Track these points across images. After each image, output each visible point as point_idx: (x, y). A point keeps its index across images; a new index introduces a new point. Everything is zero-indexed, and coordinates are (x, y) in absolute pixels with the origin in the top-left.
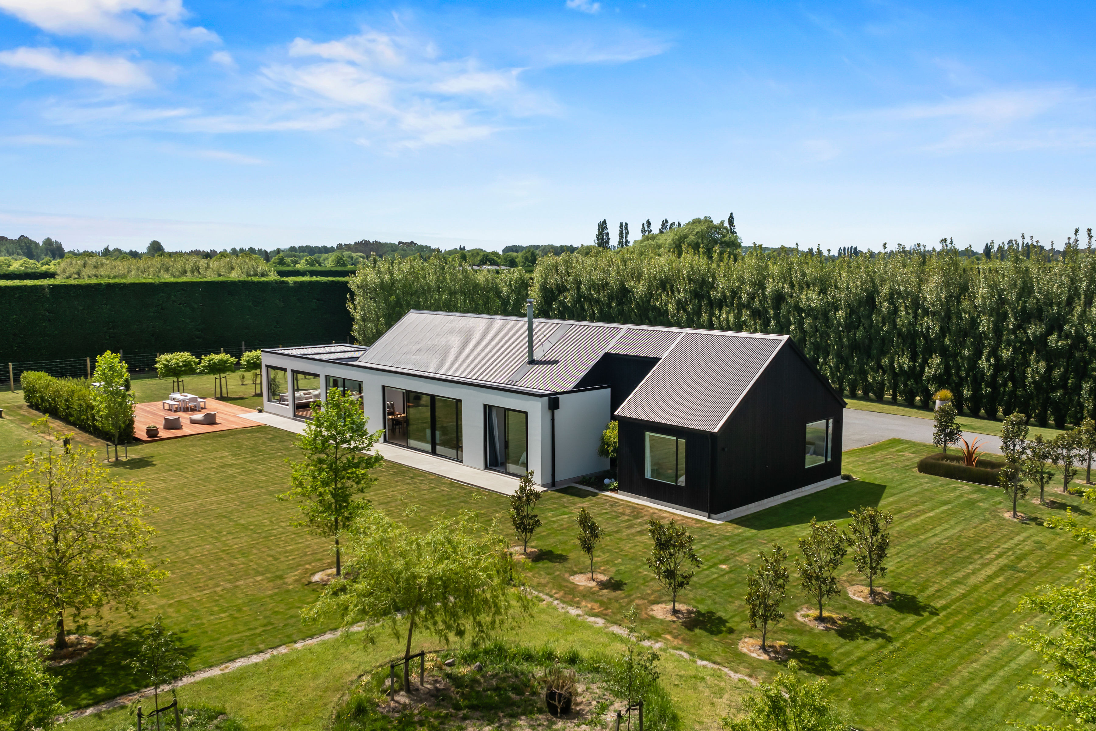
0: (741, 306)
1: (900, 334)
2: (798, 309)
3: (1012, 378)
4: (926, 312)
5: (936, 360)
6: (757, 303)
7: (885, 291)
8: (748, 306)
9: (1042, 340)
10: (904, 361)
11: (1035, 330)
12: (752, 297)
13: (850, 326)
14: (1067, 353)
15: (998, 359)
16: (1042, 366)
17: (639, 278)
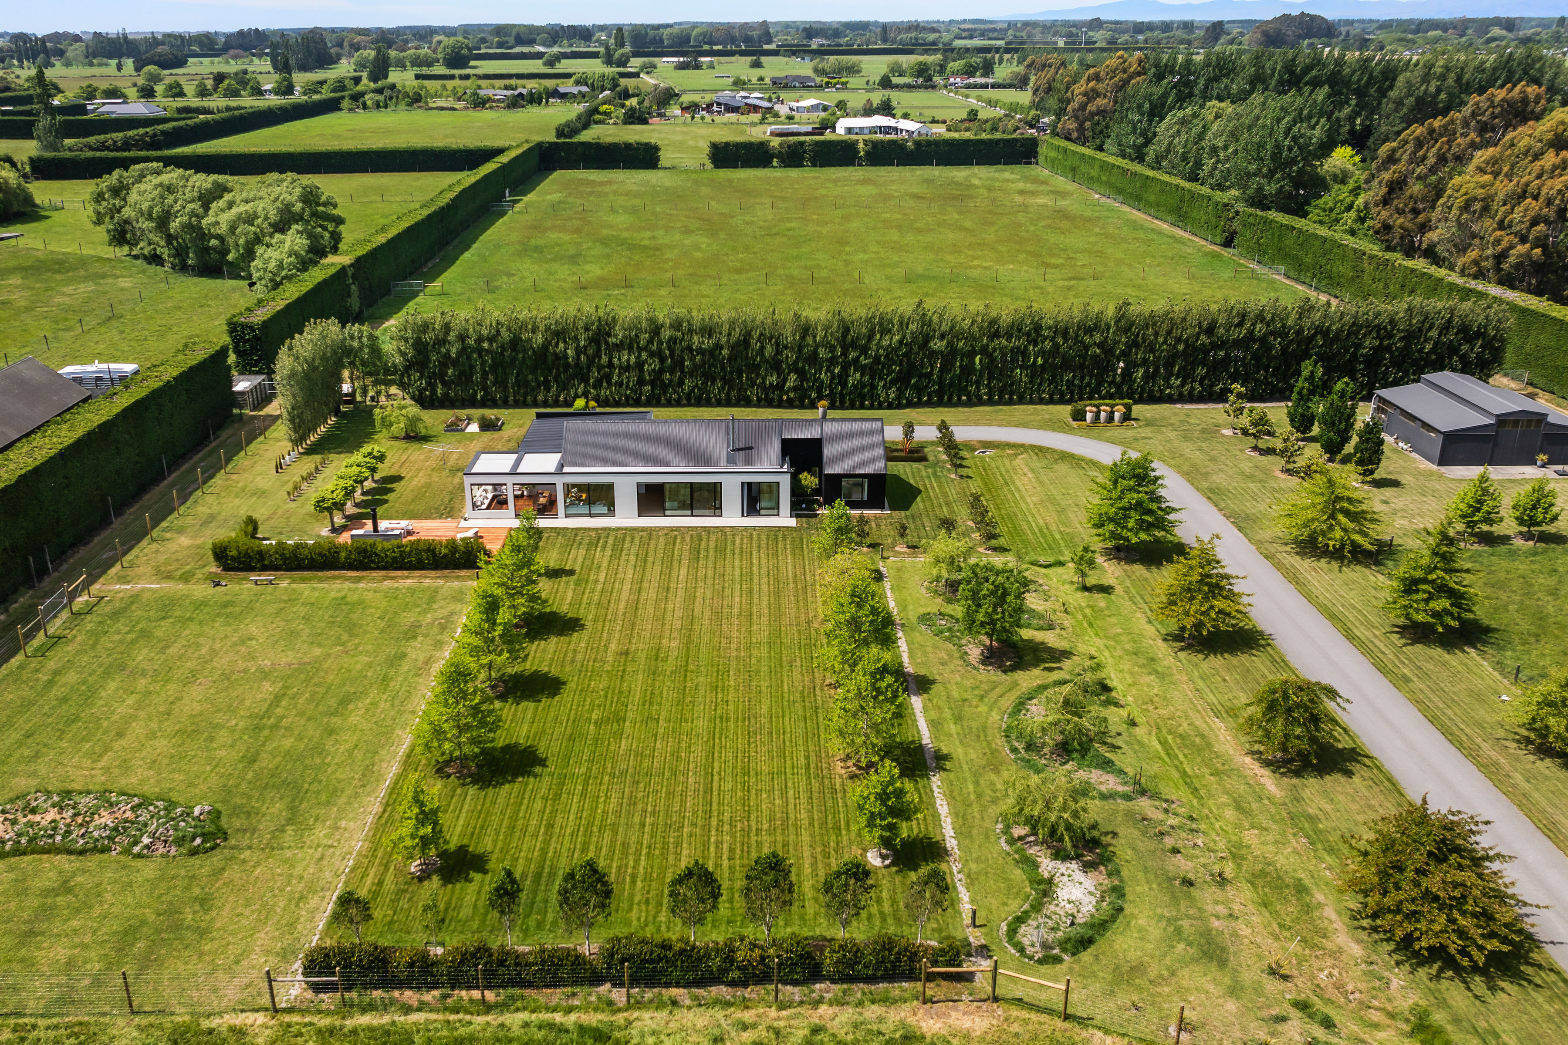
0: (640, 349)
1: (767, 361)
2: (689, 348)
3: (840, 383)
4: (786, 347)
5: (793, 377)
6: (655, 347)
7: (756, 335)
8: (645, 349)
9: (856, 360)
10: (773, 379)
11: (853, 355)
12: (650, 341)
13: (732, 358)
14: (871, 367)
15: (832, 373)
16: (858, 376)
17: (534, 330)
